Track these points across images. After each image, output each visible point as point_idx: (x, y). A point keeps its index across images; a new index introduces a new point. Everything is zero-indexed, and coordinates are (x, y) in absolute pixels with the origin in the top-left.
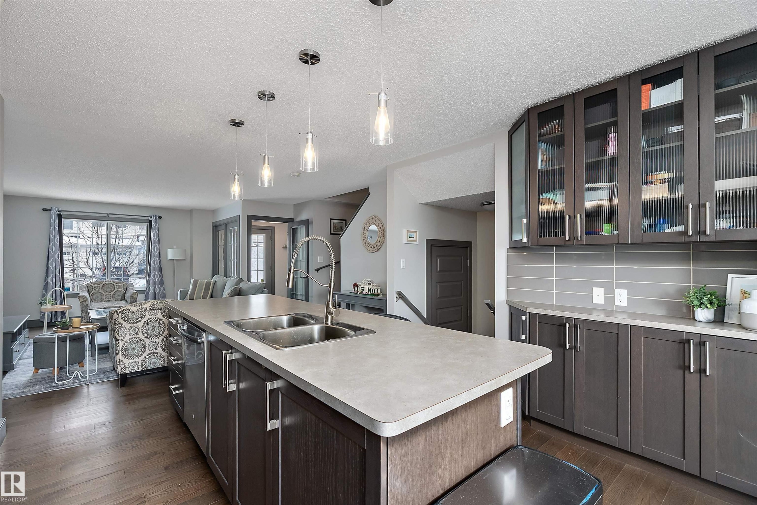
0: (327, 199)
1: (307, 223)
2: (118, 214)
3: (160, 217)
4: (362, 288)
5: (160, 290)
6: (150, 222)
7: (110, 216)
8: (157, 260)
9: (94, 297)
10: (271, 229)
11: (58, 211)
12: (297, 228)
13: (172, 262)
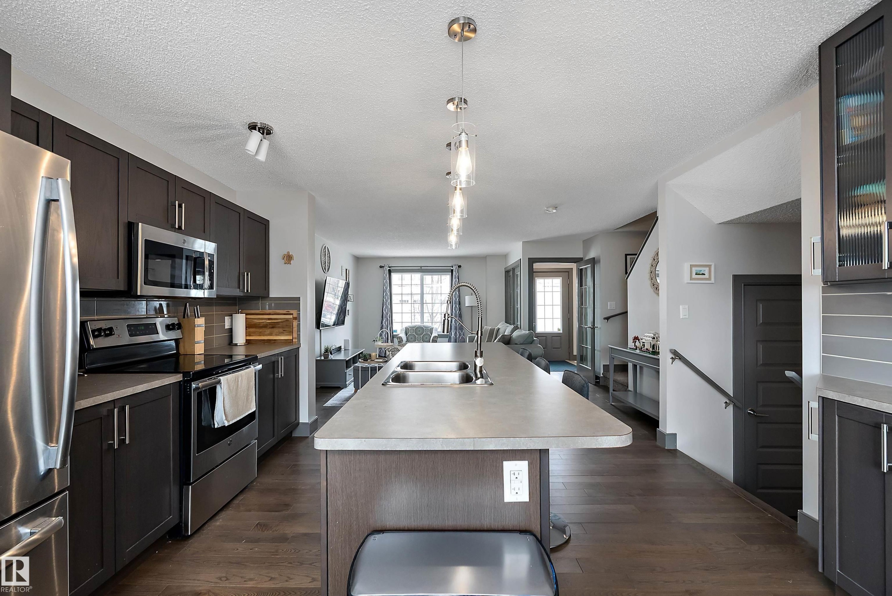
0: (615, 230)
1: (594, 262)
2: (428, 266)
3: (460, 267)
4: (643, 342)
5: (460, 335)
6: (452, 270)
7: (423, 268)
8: (457, 306)
9: (410, 338)
10: (567, 270)
11: (389, 267)
12: (586, 268)
13: (470, 308)
